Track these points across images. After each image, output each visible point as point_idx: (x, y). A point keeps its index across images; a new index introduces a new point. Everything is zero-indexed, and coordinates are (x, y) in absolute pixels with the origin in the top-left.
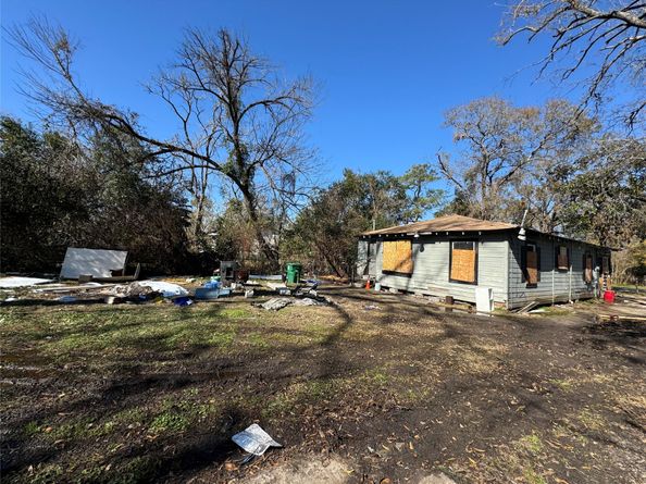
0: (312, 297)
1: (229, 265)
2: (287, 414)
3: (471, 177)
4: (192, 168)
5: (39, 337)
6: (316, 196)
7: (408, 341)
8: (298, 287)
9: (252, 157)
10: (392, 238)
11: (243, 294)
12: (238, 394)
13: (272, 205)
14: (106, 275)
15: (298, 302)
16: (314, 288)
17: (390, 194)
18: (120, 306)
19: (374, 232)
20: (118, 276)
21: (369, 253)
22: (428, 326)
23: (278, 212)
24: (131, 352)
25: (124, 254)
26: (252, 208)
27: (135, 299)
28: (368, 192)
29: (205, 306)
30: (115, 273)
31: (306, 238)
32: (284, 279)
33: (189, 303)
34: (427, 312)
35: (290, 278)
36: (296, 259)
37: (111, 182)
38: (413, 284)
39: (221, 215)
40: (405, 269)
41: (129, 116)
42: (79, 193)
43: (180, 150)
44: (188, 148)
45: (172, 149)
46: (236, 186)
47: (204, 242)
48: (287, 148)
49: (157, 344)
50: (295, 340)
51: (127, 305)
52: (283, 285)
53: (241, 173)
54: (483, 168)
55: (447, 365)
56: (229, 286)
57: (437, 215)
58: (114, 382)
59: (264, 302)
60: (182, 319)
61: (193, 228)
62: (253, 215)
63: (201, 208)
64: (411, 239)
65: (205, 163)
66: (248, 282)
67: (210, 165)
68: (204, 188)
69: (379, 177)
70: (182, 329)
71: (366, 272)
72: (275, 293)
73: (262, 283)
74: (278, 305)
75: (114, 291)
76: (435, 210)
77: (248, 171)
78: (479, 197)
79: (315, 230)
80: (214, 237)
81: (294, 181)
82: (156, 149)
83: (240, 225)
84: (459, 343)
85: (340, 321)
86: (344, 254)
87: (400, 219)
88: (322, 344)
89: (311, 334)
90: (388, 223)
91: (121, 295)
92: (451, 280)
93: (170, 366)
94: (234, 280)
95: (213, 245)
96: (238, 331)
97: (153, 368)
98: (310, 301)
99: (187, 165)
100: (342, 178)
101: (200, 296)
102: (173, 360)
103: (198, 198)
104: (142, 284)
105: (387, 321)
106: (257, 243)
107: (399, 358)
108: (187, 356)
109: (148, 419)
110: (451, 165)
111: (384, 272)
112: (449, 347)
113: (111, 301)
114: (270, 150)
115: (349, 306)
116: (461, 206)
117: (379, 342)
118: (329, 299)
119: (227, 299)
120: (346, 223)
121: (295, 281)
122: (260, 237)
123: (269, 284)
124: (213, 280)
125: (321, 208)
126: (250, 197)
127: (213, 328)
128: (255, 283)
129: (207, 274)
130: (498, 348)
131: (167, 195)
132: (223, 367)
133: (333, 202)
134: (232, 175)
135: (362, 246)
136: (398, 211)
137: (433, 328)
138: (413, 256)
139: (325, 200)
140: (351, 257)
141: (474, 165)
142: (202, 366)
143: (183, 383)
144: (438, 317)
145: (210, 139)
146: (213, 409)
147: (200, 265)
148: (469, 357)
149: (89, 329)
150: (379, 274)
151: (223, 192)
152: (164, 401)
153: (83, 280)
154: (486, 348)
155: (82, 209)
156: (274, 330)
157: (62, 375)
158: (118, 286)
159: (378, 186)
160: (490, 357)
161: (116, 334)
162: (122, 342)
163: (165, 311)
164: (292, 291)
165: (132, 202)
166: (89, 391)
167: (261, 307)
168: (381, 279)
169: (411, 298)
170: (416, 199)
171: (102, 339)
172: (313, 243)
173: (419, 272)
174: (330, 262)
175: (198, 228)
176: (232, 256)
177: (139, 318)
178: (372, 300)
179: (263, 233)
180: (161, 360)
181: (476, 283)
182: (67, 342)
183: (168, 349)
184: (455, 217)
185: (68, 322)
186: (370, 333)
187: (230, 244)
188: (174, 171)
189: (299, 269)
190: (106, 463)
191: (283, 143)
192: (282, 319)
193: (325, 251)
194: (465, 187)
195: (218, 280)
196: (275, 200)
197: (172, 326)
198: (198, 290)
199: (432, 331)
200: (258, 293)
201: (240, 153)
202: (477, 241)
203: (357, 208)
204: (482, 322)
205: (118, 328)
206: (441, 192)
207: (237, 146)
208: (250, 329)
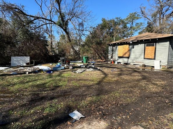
0: (92, 68)
1: (63, 59)
2: (86, 107)
3: (155, 16)
4: (46, 24)
5: (8, 86)
6: (92, 30)
7: (127, 82)
8: (88, 64)
9: (67, 17)
10: (122, 44)
11: (69, 68)
12: (70, 101)
13: (76, 35)
14: (25, 65)
15: (88, 70)
16: (93, 64)
17: (121, 26)
18: (30, 74)
19: (114, 42)
20: (28, 65)
21: (113, 51)
22: (135, 76)
23: (78, 38)
24: (36, 89)
25: (29, 57)
26: (69, 37)
27: (34, 72)
28: (111, 26)
29: (56, 73)
30: (27, 64)
31: (89, 47)
32: (83, 62)
33: (51, 72)
34: (135, 71)
35: (85, 61)
36: (86, 55)
37: (20, 33)
38: (130, 61)
39: (58, 41)
40: (127, 55)
41: (21, 7)
42: (10, 38)
43: (41, 18)
44: (43, 17)
45: (38, 18)
46: (62, 30)
47: (54, 51)
48: (80, 12)
49: (43, 86)
50: (87, 83)
51: (32, 74)
52: (82, 64)
53: (63, 24)
54: (160, 12)
55: (142, 90)
56: (64, 66)
57: (140, 33)
58: (32, 98)
59: (76, 70)
60: (50, 78)
61: (50, 46)
62: (70, 40)
63: (51, 39)
64: (129, 44)
65: (50, 22)
66: (71, 64)
67: (52, 23)
68: (51, 31)
69: (116, 20)
70: (50, 81)
71: (112, 57)
72: (80, 67)
73: (75, 64)
74: (81, 71)
75: (28, 70)
76: (139, 31)
77: (66, 23)
78: (158, 24)
79: (92, 43)
80: (57, 49)
81: (83, 25)
82: (32, 19)
83: (66, 44)
84: (147, 82)
85: (103, 76)
86: (104, 51)
87: (124, 36)
88: (97, 84)
89: (93, 81)
90: (120, 38)
91: (30, 71)
92: (144, 58)
93: (48, 93)
94: (65, 64)
95: (57, 52)
96: (68, 81)
97: (43, 94)
98: (92, 69)
99: (44, 24)
101: (55, 70)
102: (49, 91)
103: (50, 35)
104: (36, 67)
105: (120, 75)
106: (72, 50)
107: (124, 87)
108: (53, 90)
109: (43, 109)
110: (146, 11)
111: (119, 57)
112: (143, 83)
113: (27, 73)
114: (73, 14)
115: (106, 70)
116: (150, 29)
117: (117, 83)
118: (99, 68)
119: (64, 70)
120: (103, 40)
121: (86, 63)
123: (77, 64)
124: (59, 64)
125: (94, 35)
126: (67, 33)
127: (60, 80)
128: (73, 64)
129: (56, 62)
130: (162, 82)
131: (39, 36)
132: (64, 93)
134: (60, 25)
135: (110, 48)
136: (124, 33)
137: (137, 76)
138: (130, 50)
139: (95, 32)
140: (106, 52)
142: (58, 93)
143: (52, 98)
144: (139, 72)
145: (51, 12)
146: (62, 106)
147: (53, 59)
148: (151, 86)
149: (22, 83)
150: (117, 58)
151: (58, 32)
152: (47, 104)
153: (18, 67)
154: (157, 83)
155: (13, 43)
156: (80, 80)
157: (17, 97)
158: (29, 68)
159: (116, 24)
160: (159, 86)
161: (30, 84)
162: (33, 86)
163: (45, 75)
164: (86, 66)
165: (28, 39)
166: (25, 101)
167: (75, 72)
168: (118, 59)
169: (129, 66)
170: (131, 28)
171: (26, 85)
172: (92, 48)
173: (132, 56)
174: (98, 55)
175: (51, 46)
176: (64, 55)
177: (37, 78)
178: (114, 68)
179: (73, 46)
180: (45, 91)
181: (155, 59)
182: (16, 87)
183: (46, 88)
184: (147, 33)
185: (16, 80)
186: (113, 79)
187: (63, 51)
188: (40, 26)
189: (88, 58)
190: (33, 122)
191: (78, 10)
192: (83, 76)
193: (97, 50)
194: (152, 20)
195: (60, 64)
196: (77, 34)
197: (47, 80)
198: (54, 68)
199: (137, 78)
200: (74, 68)
201: (62, 17)
202: (156, 42)
203: (107, 33)
204: (157, 73)
205: (31, 82)
206: (141, 24)
207: (61, 14)
208: (72, 80)
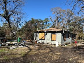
0: (23, 45)
3: (55, 21)
6: (25, 23)
7: (43, 54)
8: (20, 43)
9: (10, 13)
10: (41, 32)
11: (5, 45)
15: (19, 47)
16: (24, 43)
17: (41, 23)
19: (37, 31)
22: (47, 50)
26: (9, 25)
28: (36, 23)
32: (17, 41)
34: (47, 47)
36: (20, 37)
38: (45, 41)
40: (43, 38)
46: (6, 20)
48: (19, 12)
50: (16, 56)
53: (7, 17)
54: (57, 20)
55: (50, 59)
56: (2, 43)
57: (50, 28)
62: (10, 27)
64: (44, 32)
66: (7, 42)
69: (39, 20)
71: (36, 39)
72: (14, 45)
73: (11, 42)
74: (14, 48)
77: (9, 16)
78: (57, 25)
79: (25, 30)
81: (20, 19)
84: (53, 53)
85: (28, 50)
86: (31, 35)
87: (43, 29)
88: (23, 57)
89: (21, 54)
90: (41, 29)
92: (52, 40)
94: (3, 42)
98: (22, 46)
100: (31, 20)
105: (39, 49)
107: (40, 58)
111: (39, 39)
112: (51, 54)
114: (14, 12)
115: (31, 47)
116: (54, 26)
117: (37, 55)
118: (27, 45)
120: (32, 29)
121: (20, 42)
122: (11, 32)
123: (13, 43)
125: (27, 26)
128: (9, 42)
130: (60, 53)
133: (29, 24)
134: (4, 17)
135: (35, 34)
136: (42, 27)
138: (45, 36)
139: (27, 24)
140: (33, 36)
141: (56, 19)
144: (49, 48)
148: (54, 56)
150: (38, 39)
154: (57, 54)
156: (11, 54)
159: (38, 22)
160: (58, 56)
164: (18, 44)
167: (9, 48)
168: (39, 40)
169: (44, 44)
170: (46, 25)
172: (24, 33)
173: (46, 39)
174: (28, 37)
178: (36, 45)
181: (56, 41)
184: (53, 28)
186: (35, 53)
187: (3, 33)
189: (21, 39)
191: (17, 11)
193: (27, 35)
194: (54, 23)
196: (15, 23)
199: (48, 51)
200: (9, 45)
202: (56, 33)
203: (34, 26)
204: (57, 48)
206: (50, 24)
207: (6, 10)
208: (4, 55)
